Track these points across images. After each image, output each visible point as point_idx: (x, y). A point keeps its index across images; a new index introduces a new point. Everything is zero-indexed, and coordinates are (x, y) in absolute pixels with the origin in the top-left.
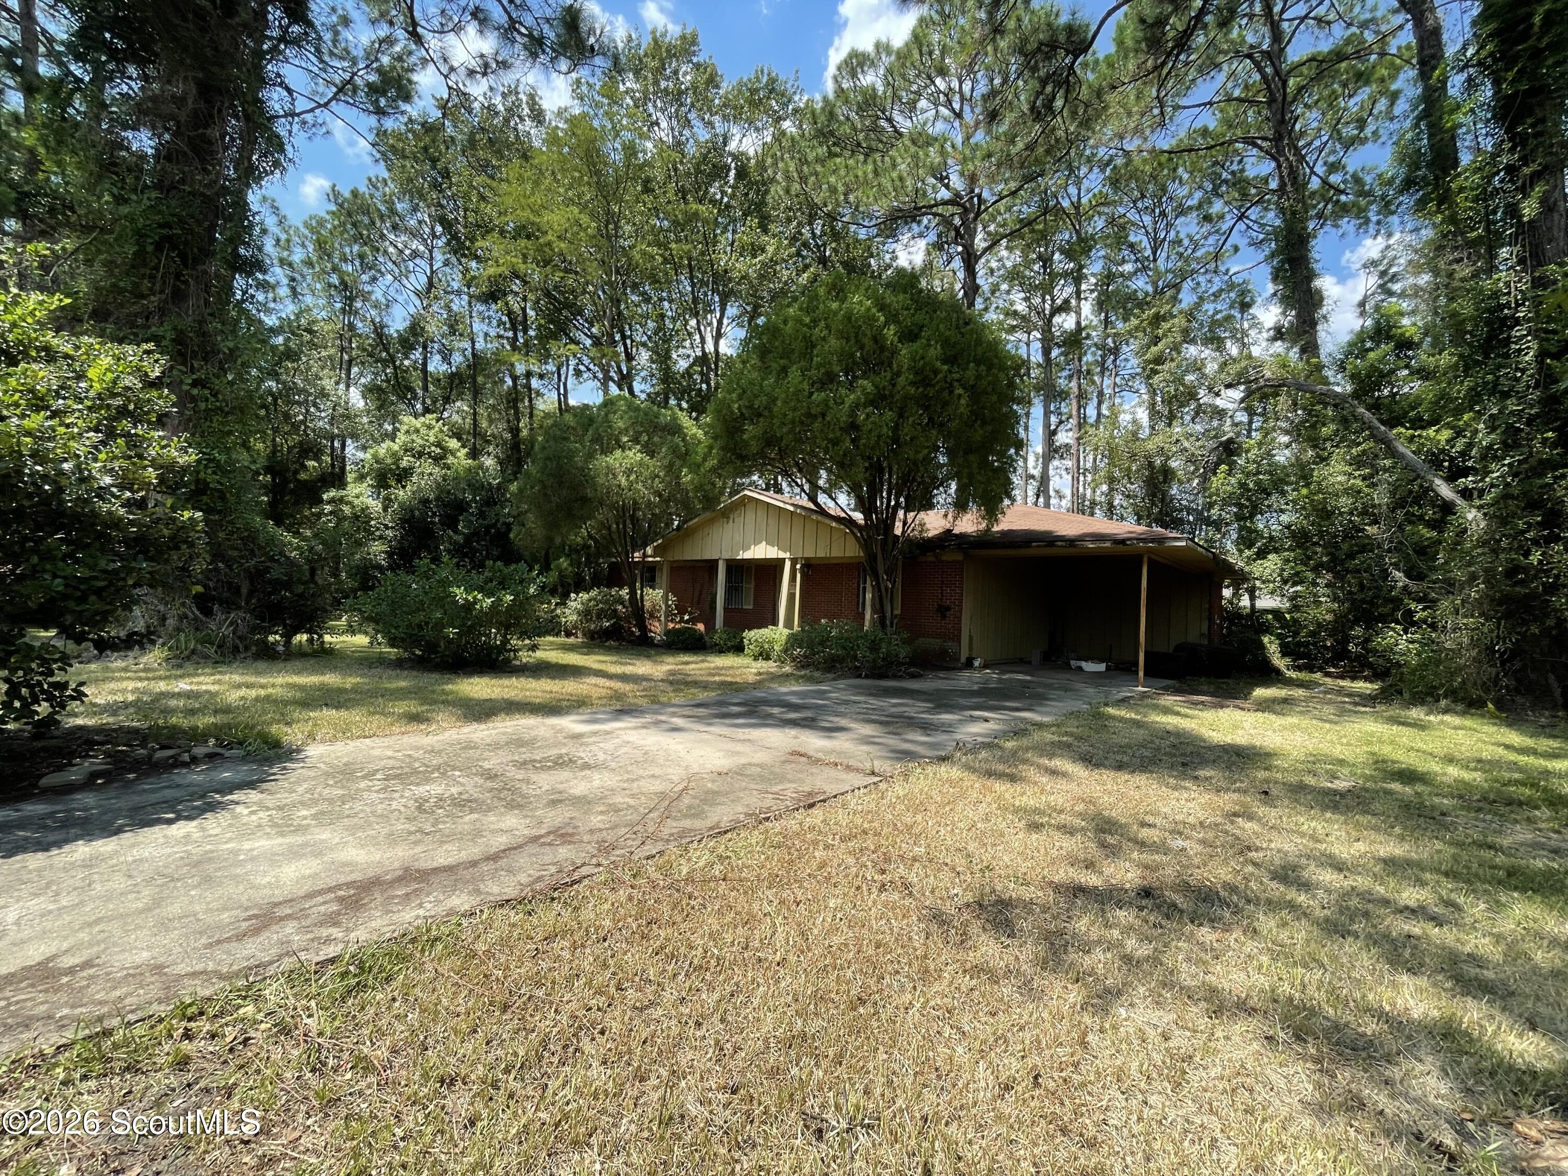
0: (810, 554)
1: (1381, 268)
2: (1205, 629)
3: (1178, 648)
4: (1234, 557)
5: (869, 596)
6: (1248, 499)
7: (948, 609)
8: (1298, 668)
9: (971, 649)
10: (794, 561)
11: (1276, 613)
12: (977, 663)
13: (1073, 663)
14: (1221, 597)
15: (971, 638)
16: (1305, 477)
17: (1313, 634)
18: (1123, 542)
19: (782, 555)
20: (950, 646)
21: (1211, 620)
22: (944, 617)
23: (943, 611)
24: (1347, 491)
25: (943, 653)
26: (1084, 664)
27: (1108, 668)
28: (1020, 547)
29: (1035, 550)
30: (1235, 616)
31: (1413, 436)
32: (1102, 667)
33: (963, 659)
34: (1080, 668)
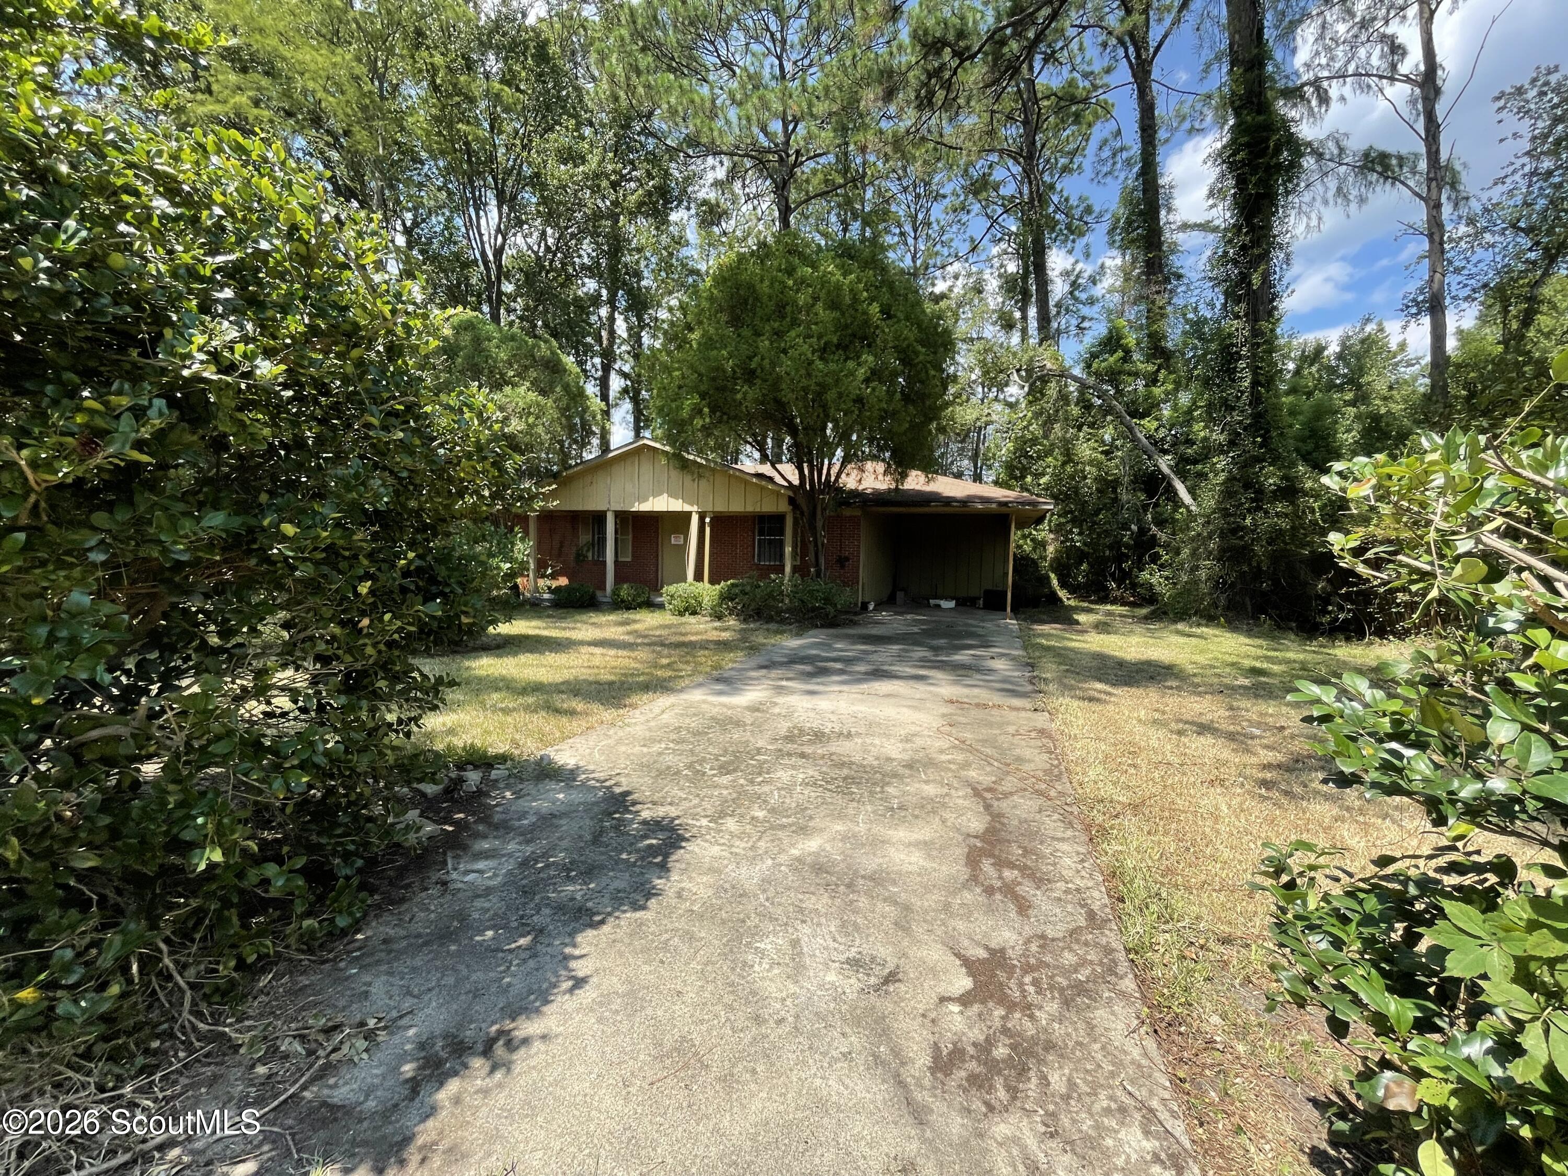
0: (721, 507)
5: (788, 550)
7: (847, 559)
9: (864, 595)
10: (702, 515)
12: (871, 607)
13: (932, 602)
15: (863, 585)
18: (1005, 504)
22: (843, 567)
23: (844, 560)
24: (1091, 463)
26: (941, 603)
27: (957, 604)
28: (918, 505)
29: (934, 508)
32: (953, 604)
33: (860, 603)
34: (939, 606)
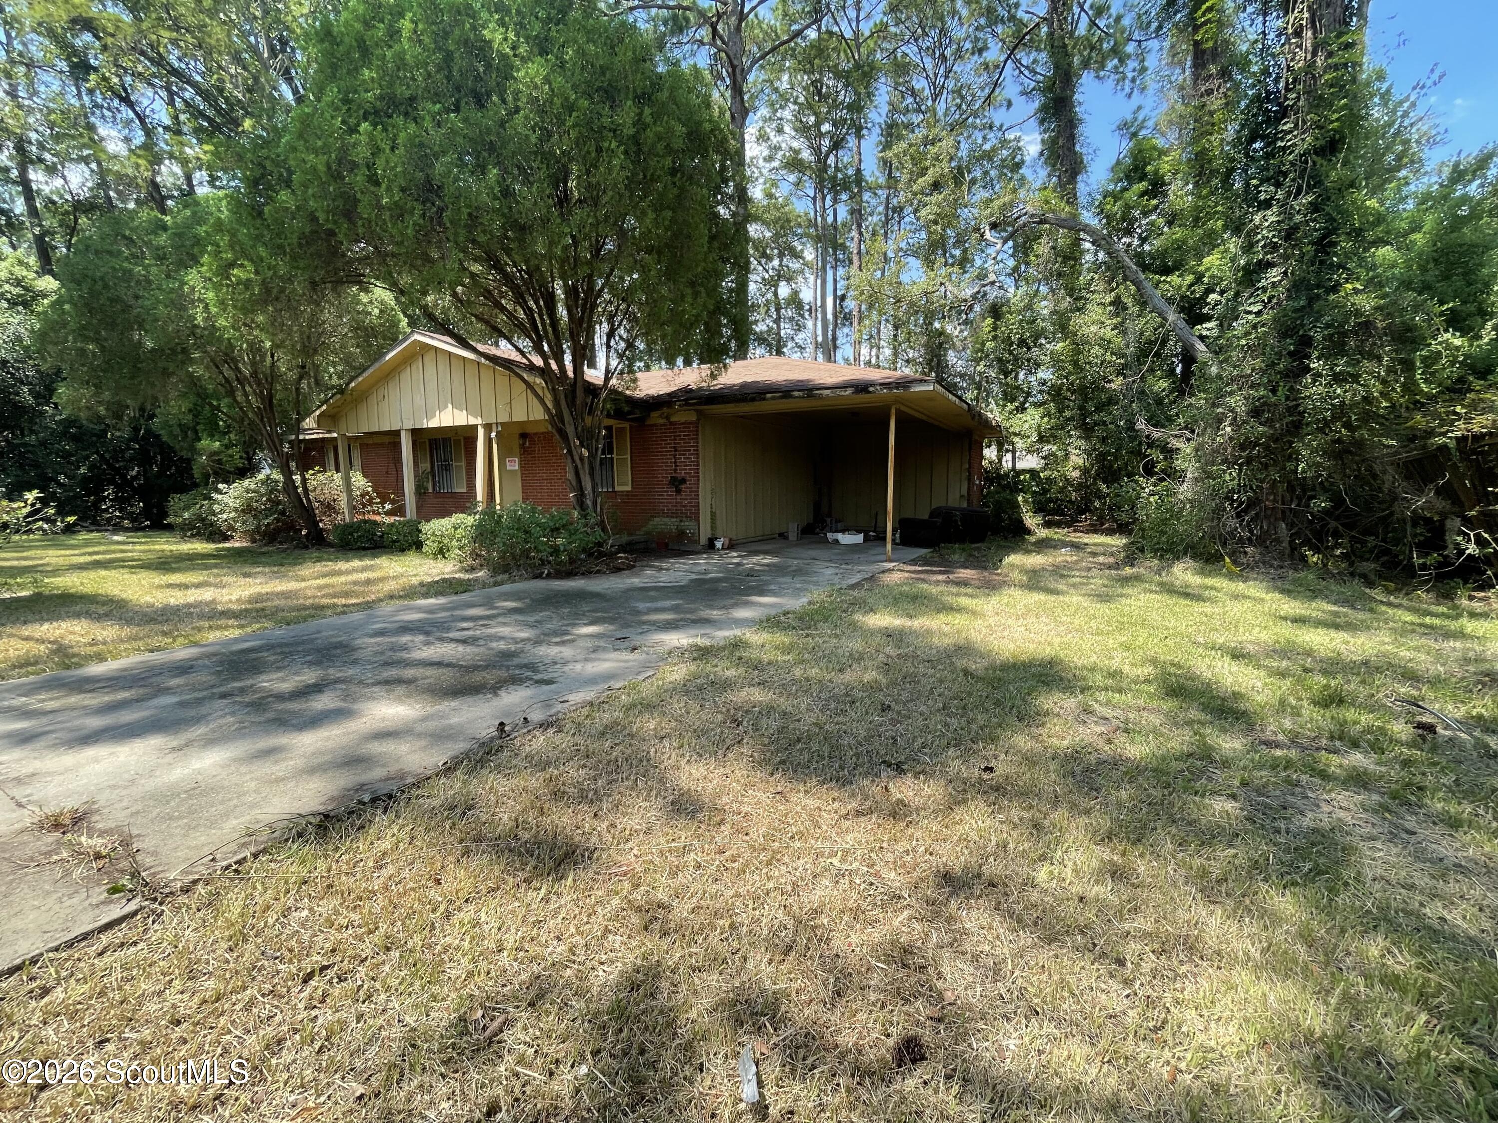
0: (504, 418)
1: (1133, 130)
2: (964, 491)
3: (934, 513)
4: (994, 413)
6: (1011, 353)
7: (683, 481)
8: (1048, 524)
9: (713, 527)
10: (488, 427)
11: (1033, 472)
12: (718, 544)
13: (830, 536)
14: (982, 457)
15: (713, 515)
16: (1062, 325)
17: (1062, 490)
18: (865, 388)
19: (473, 421)
20: (688, 525)
21: (970, 480)
22: (678, 491)
23: (677, 483)
24: (1098, 342)
25: (681, 534)
26: (840, 536)
27: (866, 539)
28: (753, 400)
30: (995, 477)
31: (1159, 282)
32: (859, 538)
33: (703, 540)
34: (837, 541)
